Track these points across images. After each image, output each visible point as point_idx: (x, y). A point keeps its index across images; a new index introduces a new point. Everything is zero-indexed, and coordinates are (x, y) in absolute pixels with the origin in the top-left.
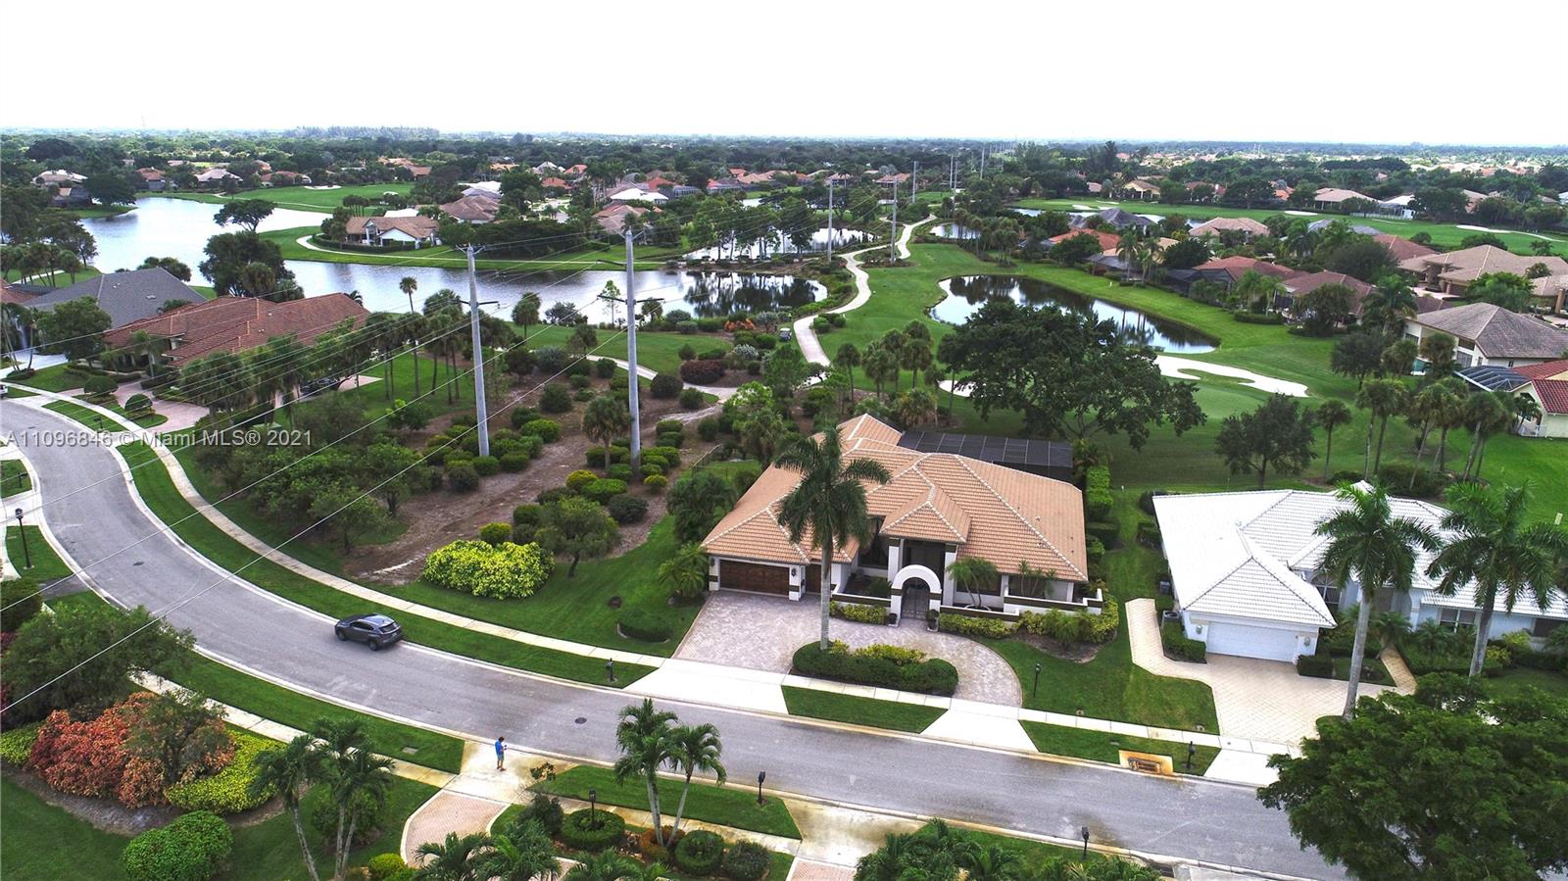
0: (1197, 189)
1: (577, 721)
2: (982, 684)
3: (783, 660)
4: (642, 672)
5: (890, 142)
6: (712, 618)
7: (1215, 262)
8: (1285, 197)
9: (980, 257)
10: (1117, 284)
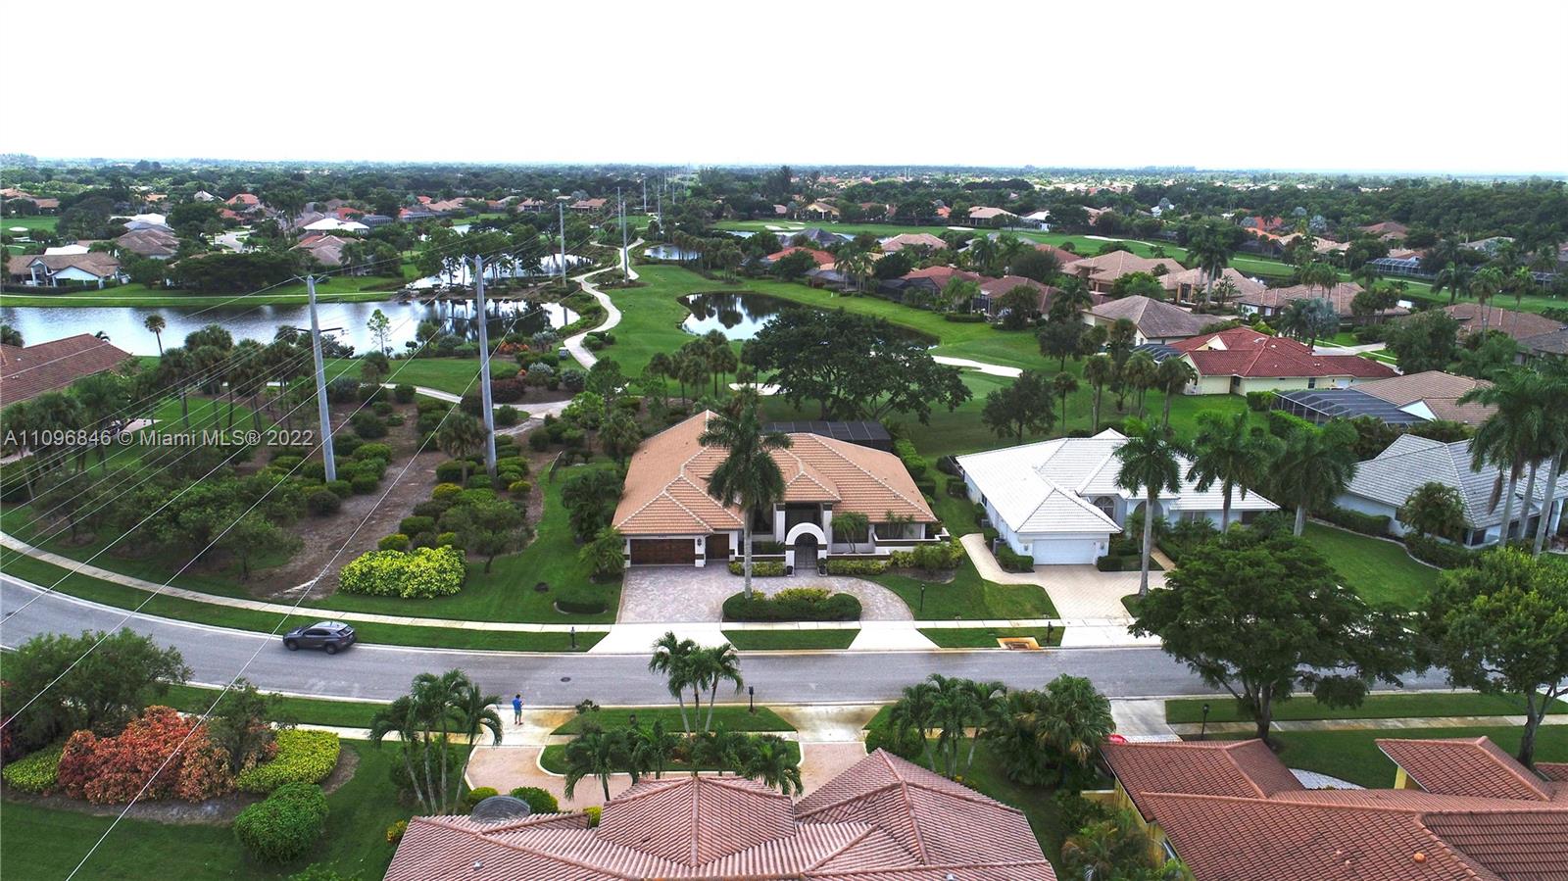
0: (872, 209)
1: (563, 680)
2: (878, 608)
3: (712, 612)
4: (597, 638)
5: (563, 168)
6: (636, 589)
7: (916, 272)
8: (946, 216)
9: (705, 276)
10: (837, 295)
